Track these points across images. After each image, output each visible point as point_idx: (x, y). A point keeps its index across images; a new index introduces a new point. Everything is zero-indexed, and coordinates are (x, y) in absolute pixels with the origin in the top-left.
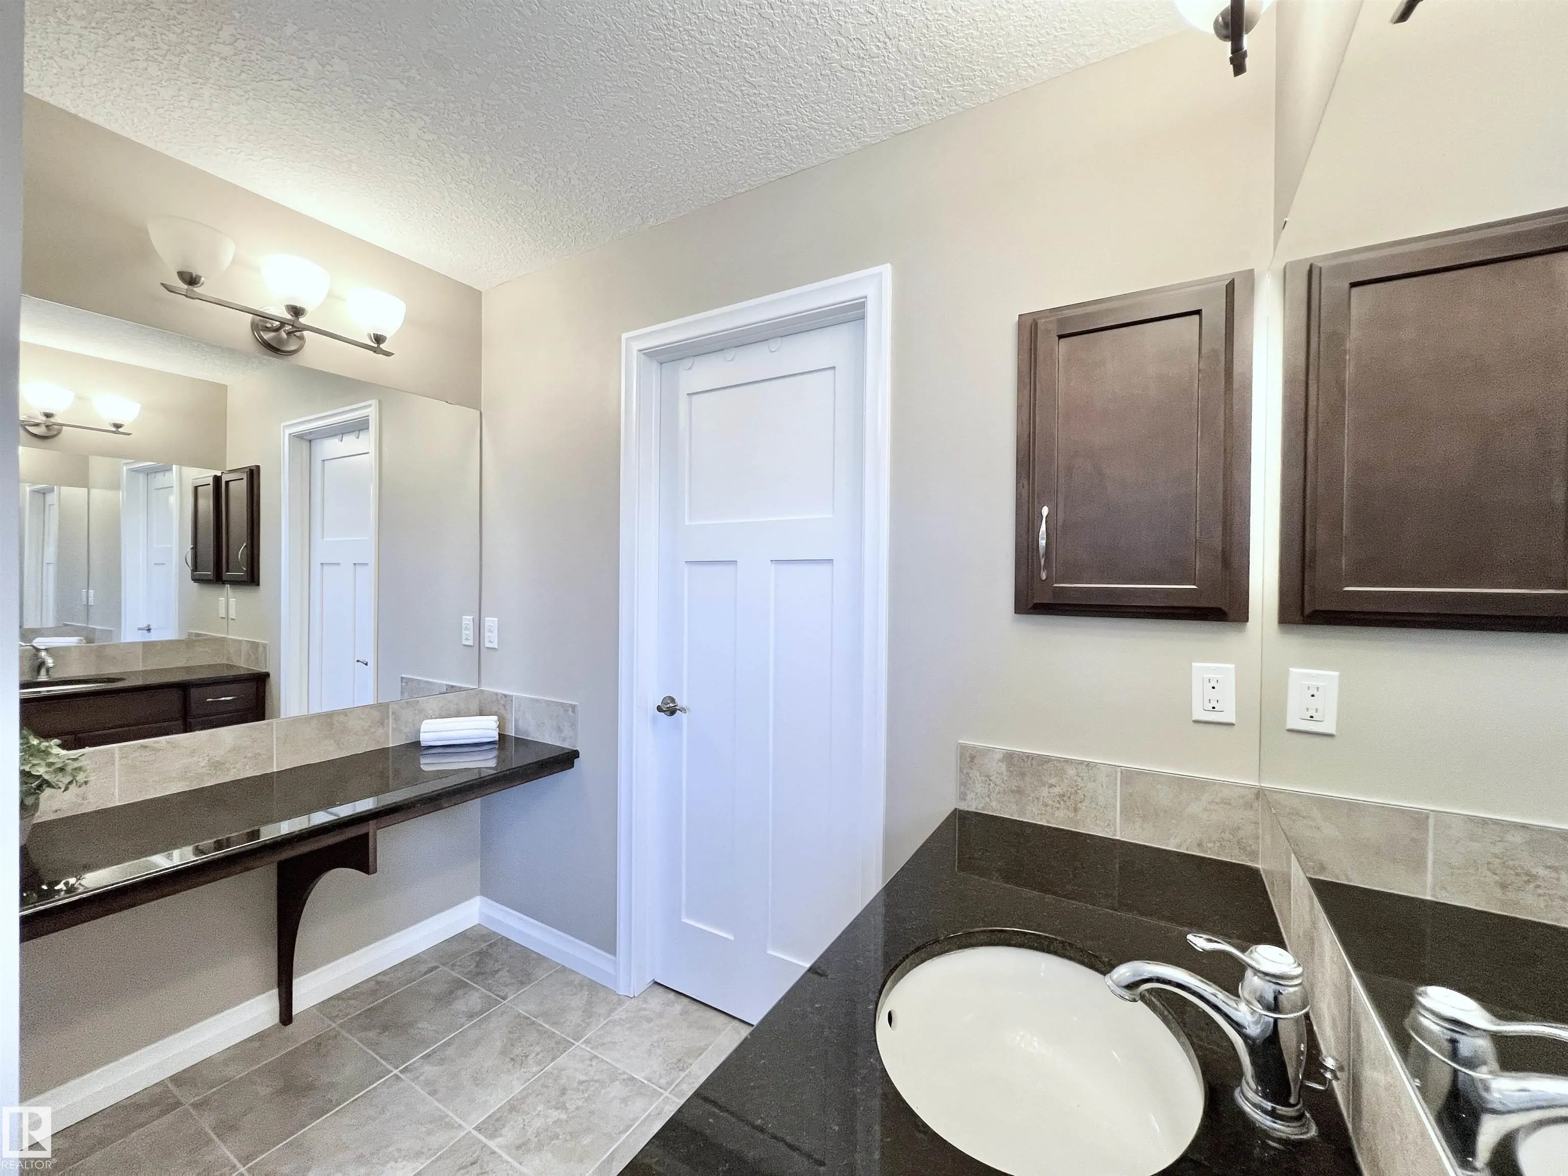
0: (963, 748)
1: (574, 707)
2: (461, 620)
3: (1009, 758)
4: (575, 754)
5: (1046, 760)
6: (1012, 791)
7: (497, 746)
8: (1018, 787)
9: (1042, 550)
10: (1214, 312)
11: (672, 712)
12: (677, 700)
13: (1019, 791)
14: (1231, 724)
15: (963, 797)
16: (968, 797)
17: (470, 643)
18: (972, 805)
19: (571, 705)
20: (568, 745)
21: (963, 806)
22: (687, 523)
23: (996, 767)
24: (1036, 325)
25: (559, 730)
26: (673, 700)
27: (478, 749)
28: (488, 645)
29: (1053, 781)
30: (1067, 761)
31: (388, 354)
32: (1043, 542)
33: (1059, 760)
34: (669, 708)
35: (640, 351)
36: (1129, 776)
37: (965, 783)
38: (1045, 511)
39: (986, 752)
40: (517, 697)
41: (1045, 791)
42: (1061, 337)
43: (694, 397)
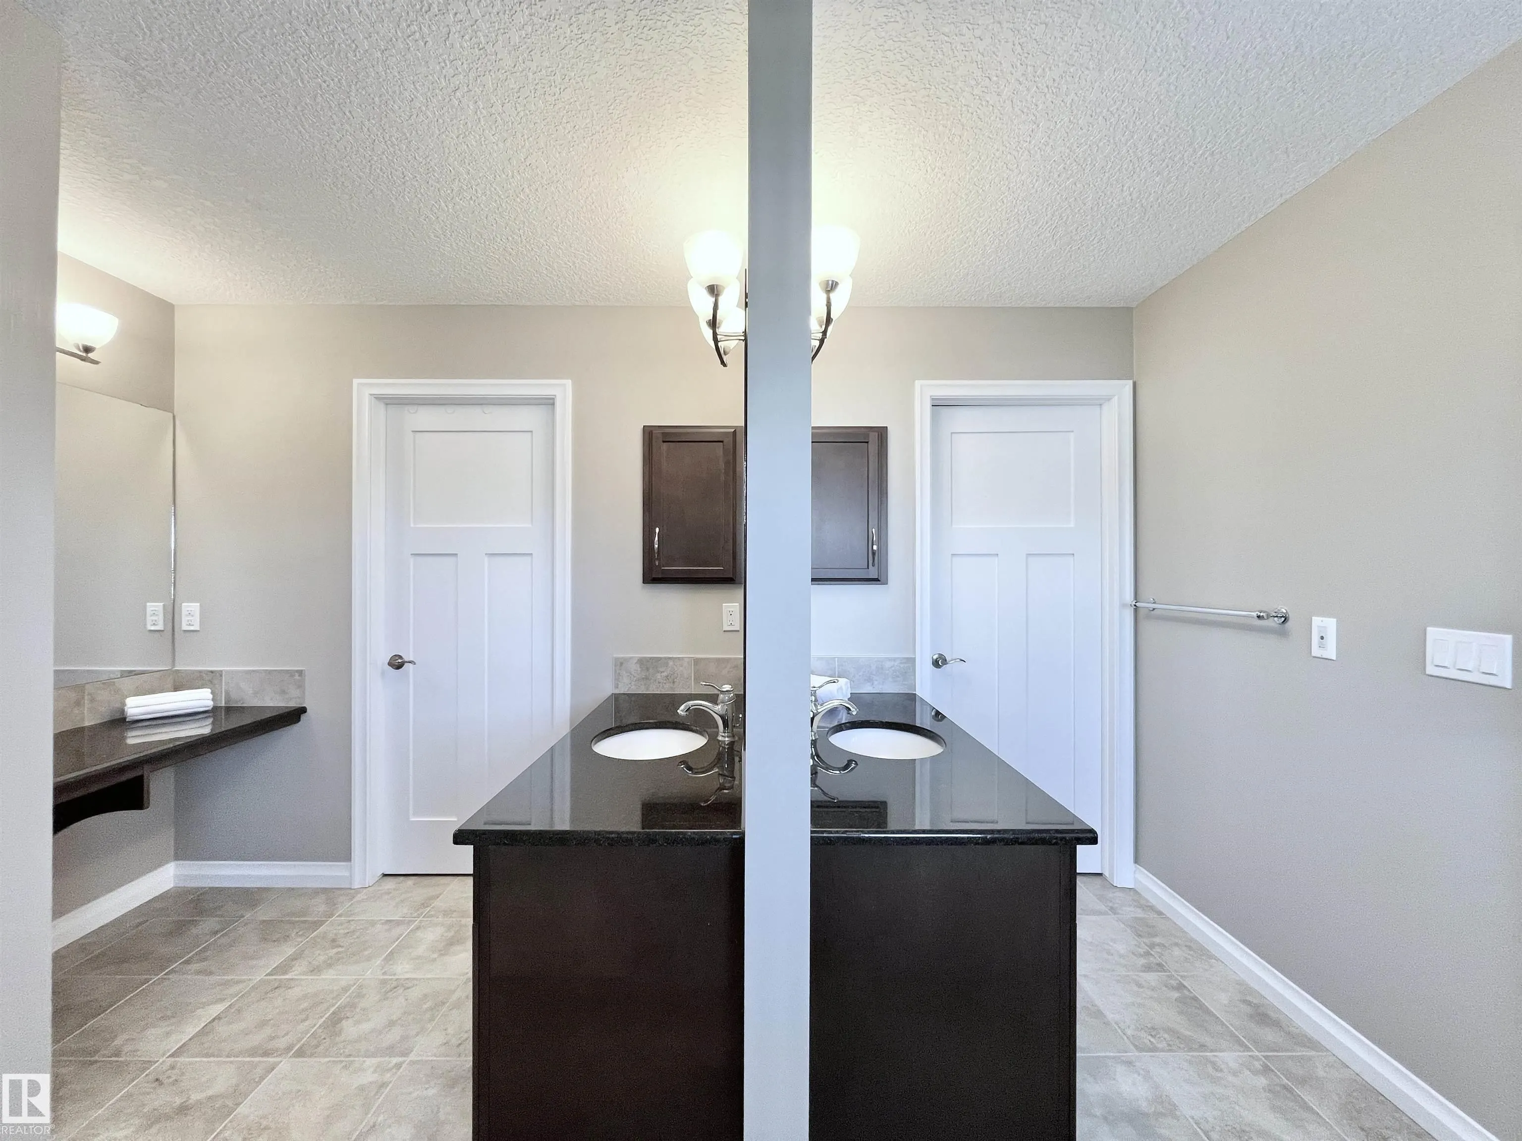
0: (616, 659)
1: (300, 673)
2: (145, 607)
3: (641, 661)
4: (303, 710)
5: (660, 659)
6: (643, 679)
7: (211, 714)
8: (646, 676)
9: (656, 551)
10: (728, 440)
11: (399, 667)
12: (403, 657)
13: (647, 678)
14: (738, 631)
15: (617, 687)
16: (620, 686)
17: (160, 627)
18: (623, 689)
19: (297, 671)
20: (293, 704)
21: (617, 691)
22: (412, 525)
23: (634, 667)
24: (652, 433)
25: (283, 692)
26: (400, 657)
27: (191, 718)
28: (185, 627)
29: (661, 670)
30: (670, 658)
31: (96, 362)
32: (656, 546)
33: (665, 658)
34: (397, 664)
35: (371, 395)
36: (697, 661)
37: (617, 678)
38: (657, 530)
39: (627, 660)
40: (227, 672)
41: (659, 676)
42: (664, 442)
43: (418, 434)
